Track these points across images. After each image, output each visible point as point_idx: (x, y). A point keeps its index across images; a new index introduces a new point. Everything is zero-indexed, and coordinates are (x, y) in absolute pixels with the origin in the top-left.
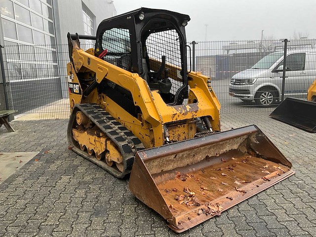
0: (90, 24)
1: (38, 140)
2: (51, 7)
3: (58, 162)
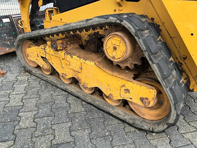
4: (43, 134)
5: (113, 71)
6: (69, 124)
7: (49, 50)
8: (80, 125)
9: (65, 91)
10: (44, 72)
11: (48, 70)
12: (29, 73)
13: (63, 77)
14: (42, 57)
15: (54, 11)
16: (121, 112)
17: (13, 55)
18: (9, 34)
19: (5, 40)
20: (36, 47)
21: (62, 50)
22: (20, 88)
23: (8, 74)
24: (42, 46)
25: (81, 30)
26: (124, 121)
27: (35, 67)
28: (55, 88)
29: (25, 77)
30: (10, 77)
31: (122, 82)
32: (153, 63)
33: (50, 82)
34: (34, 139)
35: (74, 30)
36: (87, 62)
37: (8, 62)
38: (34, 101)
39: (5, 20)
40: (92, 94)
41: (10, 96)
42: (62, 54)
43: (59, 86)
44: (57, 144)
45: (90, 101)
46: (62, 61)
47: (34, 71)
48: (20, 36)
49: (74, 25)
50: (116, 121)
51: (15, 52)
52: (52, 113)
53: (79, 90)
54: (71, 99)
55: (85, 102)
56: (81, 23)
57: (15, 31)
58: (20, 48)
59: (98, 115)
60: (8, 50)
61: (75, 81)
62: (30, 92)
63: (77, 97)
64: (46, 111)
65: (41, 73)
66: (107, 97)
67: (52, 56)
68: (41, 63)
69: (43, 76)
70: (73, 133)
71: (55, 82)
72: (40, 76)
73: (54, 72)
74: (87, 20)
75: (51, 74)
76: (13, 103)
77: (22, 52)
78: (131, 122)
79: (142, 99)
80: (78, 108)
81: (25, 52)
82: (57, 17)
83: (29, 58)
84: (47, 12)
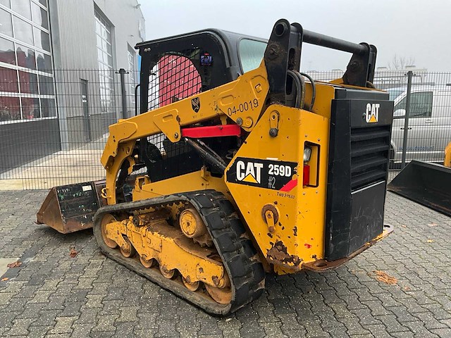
0: (105, 37)
1: (17, 232)
2: (46, 9)
3: (51, 284)
4: (109, 313)
5: (190, 249)
6: (138, 308)
7: (131, 226)
8: (150, 309)
9: (144, 277)
10: (123, 254)
11: (127, 252)
12: (105, 256)
13: (142, 258)
14: (123, 235)
15: (146, 180)
16: (198, 299)
17: (88, 233)
18: (88, 205)
19: (82, 213)
20: (118, 222)
21: (144, 226)
22: (92, 272)
23: (79, 256)
24: (124, 222)
25: (171, 203)
26: (198, 308)
27: (114, 249)
28: (133, 273)
29: (99, 260)
30: (81, 259)
31: (197, 260)
32: (214, 238)
33: (128, 266)
34: (99, 317)
35: (165, 204)
36: (167, 238)
37: (80, 242)
38: (105, 285)
39: (85, 188)
40: (172, 279)
41: (80, 280)
42: (143, 230)
43: (137, 271)
44: (121, 322)
45: (168, 286)
46: (143, 239)
47: (112, 253)
48: (101, 209)
49: (155, 200)
50: (191, 308)
51: (92, 229)
52: (123, 298)
53: (159, 275)
54: (148, 286)
55: (164, 289)
56: (161, 199)
57: (96, 201)
58: (99, 223)
59: (173, 301)
60: (83, 226)
61: (155, 264)
62: (102, 277)
63: (156, 284)
64: (116, 295)
65: (119, 254)
66: (185, 280)
67: (133, 233)
68: (121, 242)
69: (121, 258)
70: (140, 315)
71: (134, 266)
72: (118, 260)
73: (134, 254)
74: (166, 196)
75: (131, 257)
76: (81, 286)
77: (100, 229)
78: (204, 307)
79: (213, 278)
80: (152, 293)
81: (104, 229)
82: (147, 186)
83: (108, 236)
84: (137, 181)
